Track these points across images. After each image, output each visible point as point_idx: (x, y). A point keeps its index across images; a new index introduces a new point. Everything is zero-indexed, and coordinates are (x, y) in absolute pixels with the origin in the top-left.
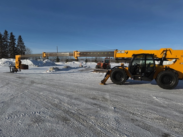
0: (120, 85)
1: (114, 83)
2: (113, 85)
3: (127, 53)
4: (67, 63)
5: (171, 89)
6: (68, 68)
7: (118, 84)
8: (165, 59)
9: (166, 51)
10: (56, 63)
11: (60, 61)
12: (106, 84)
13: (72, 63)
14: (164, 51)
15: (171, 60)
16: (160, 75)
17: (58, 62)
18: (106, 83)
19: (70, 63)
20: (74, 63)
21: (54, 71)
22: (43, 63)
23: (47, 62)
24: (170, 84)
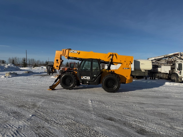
0: (70, 89)
1: (64, 88)
2: (63, 90)
3: (79, 54)
4: (35, 68)
5: (114, 92)
6: (29, 73)
7: (67, 89)
8: (112, 63)
9: (113, 55)
10: (22, 68)
11: (27, 66)
12: (55, 90)
13: (40, 68)
14: (111, 55)
15: (116, 65)
16: (105, 79)
17: (25, 67)
18: (55, 88)
19: (38, 68)
20: (42, 68)
21: (11, 76)
22: (5, 68)
23: (9, 67)
24: (114, 88)
